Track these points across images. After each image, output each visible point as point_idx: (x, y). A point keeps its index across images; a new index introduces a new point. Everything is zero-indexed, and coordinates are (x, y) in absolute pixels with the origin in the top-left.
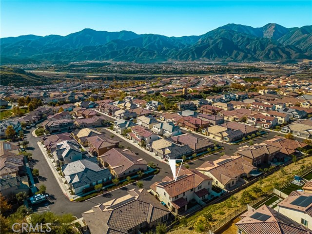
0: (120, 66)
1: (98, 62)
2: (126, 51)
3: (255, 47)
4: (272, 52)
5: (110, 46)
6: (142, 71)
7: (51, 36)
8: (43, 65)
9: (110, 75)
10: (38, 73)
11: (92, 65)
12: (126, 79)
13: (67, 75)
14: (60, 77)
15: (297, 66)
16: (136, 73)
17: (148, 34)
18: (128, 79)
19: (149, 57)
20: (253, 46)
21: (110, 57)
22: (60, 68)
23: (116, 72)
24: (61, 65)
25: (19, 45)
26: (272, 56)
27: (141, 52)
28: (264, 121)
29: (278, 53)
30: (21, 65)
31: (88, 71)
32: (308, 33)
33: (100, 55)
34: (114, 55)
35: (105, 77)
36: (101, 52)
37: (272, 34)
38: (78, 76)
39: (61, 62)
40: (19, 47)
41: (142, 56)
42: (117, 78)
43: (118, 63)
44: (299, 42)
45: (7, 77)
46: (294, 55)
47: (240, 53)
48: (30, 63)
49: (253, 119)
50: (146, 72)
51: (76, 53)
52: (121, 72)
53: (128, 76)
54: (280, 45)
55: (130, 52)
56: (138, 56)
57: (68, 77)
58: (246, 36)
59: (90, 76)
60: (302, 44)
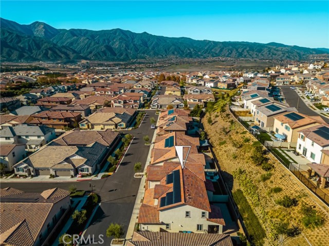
3: (29, 46)
4: (50, 52)
15: (79, 66)
20: (27, 44)
26: (51, 56)
28: (131, 101)
29: (56, 53)
32: (77, 36)
37: (43, 33)
44: (72, 44)
46: (72, 56)
47: (12, 51)
49: (120, 102)
54: (55, 45)
58: (14, 32)
60: (75, 45)
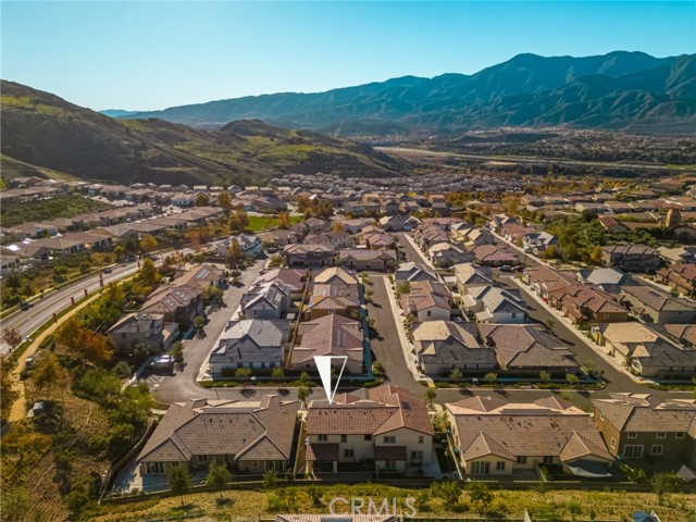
0: (578, 142)
1: (528, 130)
2: (609, 102)
5: (571, 92)
6: (637, 154)
7: (446, 76)
8: (414, 137)
9: (541, 162)
10: (395, 154)
11: (512, 137)
12: (582, 172)
13: (450, 157)
14: (433, 161)
16: (614, 161)
17: (690, 54)
18: (588, 174)
19: (677, 118)
21: (562, 118)
22: (442, 144)
23: (563, 154)
24: (446, 137)
25: (384, 98)
27: (652, 106)
30: (375, 136)
31: (496, 152)
33: (539, 115)
34: (575, 114)
35: (530, 165)
36: (543, 107)
38: (470, 162)
39: (448, 131)
40: (383, 101)
41: (653, 115)
42: (558, 170)
43: (578, 132)
45: (333, 159)
48: (392, 133)
50: (649, 159)
51: (486, 111)
52: (574, 156)
53: (589, 167)
55: (620, 104)
56: (643, 115)
57: (448, 163)
59: (495, 163)
